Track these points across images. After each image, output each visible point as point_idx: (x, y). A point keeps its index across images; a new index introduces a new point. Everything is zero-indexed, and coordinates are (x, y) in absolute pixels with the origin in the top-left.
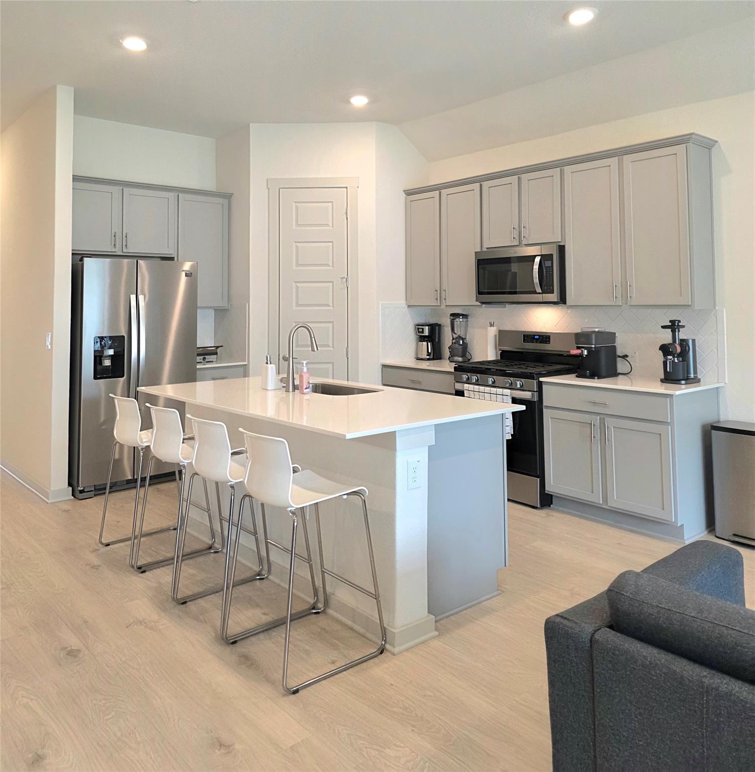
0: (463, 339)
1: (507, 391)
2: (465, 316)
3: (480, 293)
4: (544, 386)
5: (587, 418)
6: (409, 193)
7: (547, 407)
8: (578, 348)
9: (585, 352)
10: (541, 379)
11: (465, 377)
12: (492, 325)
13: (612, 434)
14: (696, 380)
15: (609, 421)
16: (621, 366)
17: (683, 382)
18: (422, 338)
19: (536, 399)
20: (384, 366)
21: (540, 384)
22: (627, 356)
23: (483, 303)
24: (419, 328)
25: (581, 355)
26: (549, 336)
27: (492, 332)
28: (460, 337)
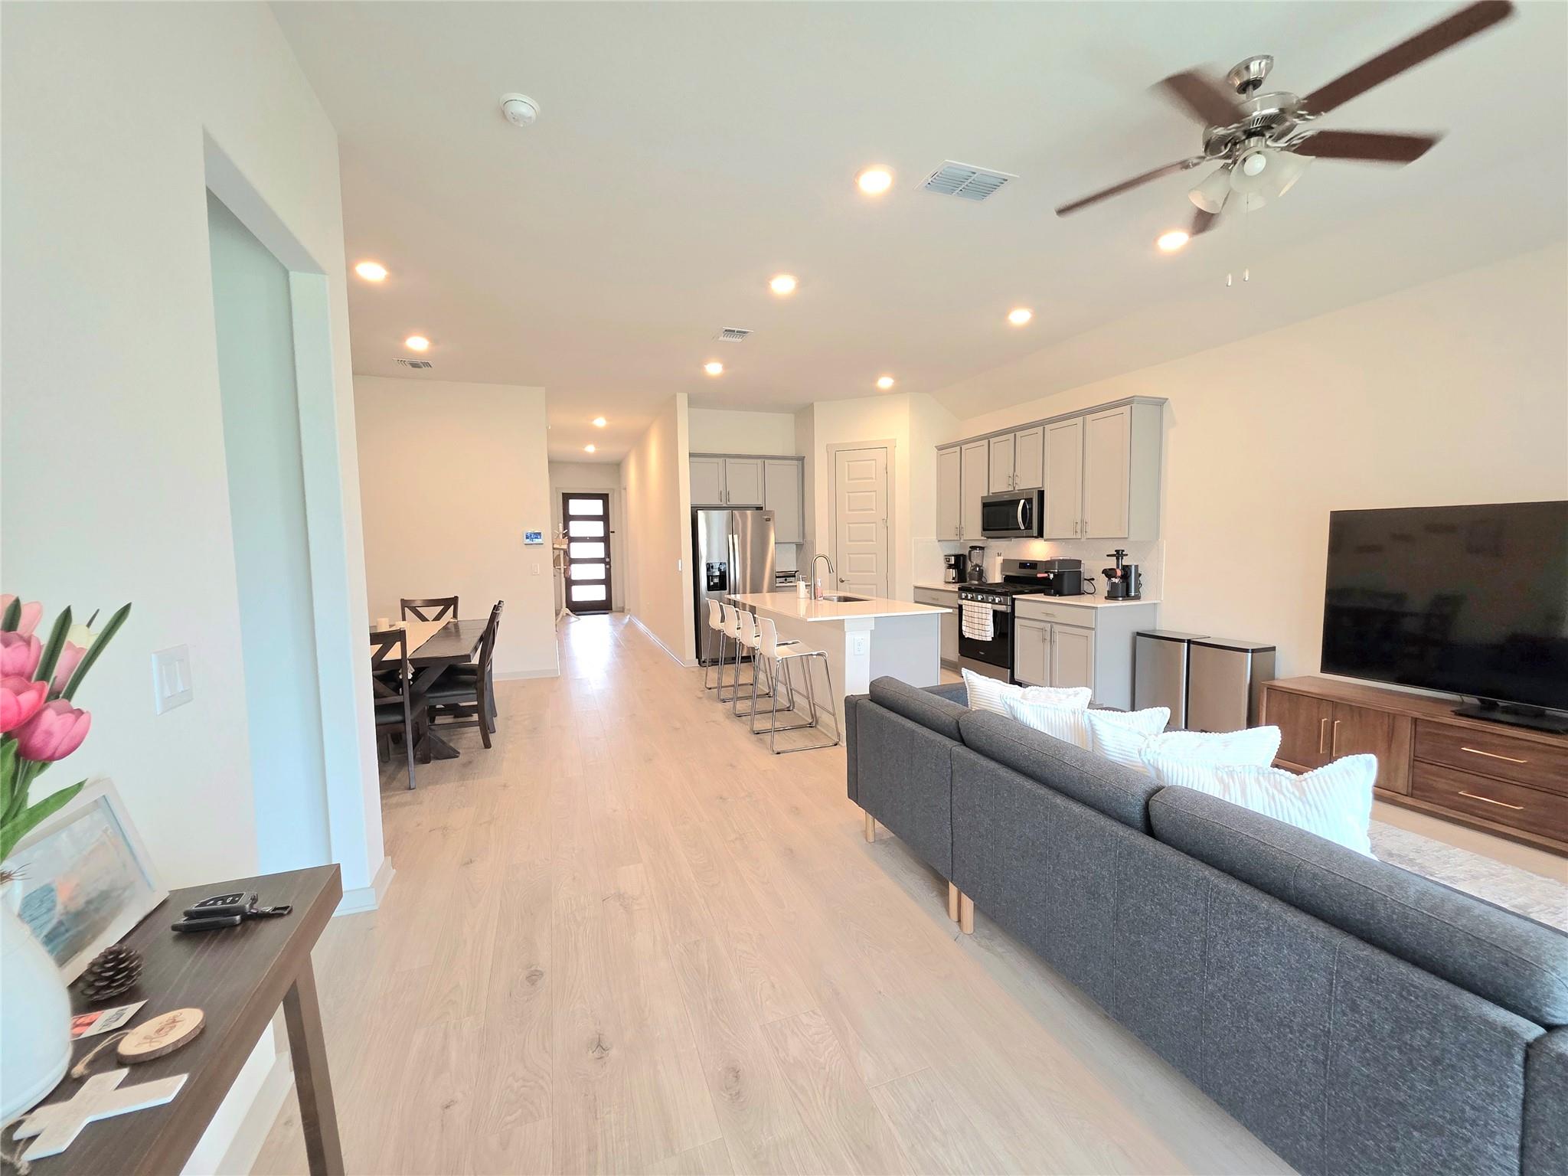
0: (979, 567)
1: (989, 605)
2: (982, 548)
3: (984, 529)
4: (1016, 602)
5: (1042, 625)
6: (940, 448)
7: (1018, 617)
8: (1046, 572)
9: (1052, 576)
10: (1014, 596)
11: (964, 595)
12: (999, 555)
13: (1057, 638)
14: (1137, 597)
15: (1057, 628)
16: (1086, 586)
17: (1121, 599)
18: (950, 566)
19: (1009, 611)
20: (916, 587)
21: (1013, 600)
22: (1093, 579)
23: (988, 538)
24: (947, 558)
25: (1047, 578)
26: (1037, 564)
27: (999, 560)
28: (977, 565)
